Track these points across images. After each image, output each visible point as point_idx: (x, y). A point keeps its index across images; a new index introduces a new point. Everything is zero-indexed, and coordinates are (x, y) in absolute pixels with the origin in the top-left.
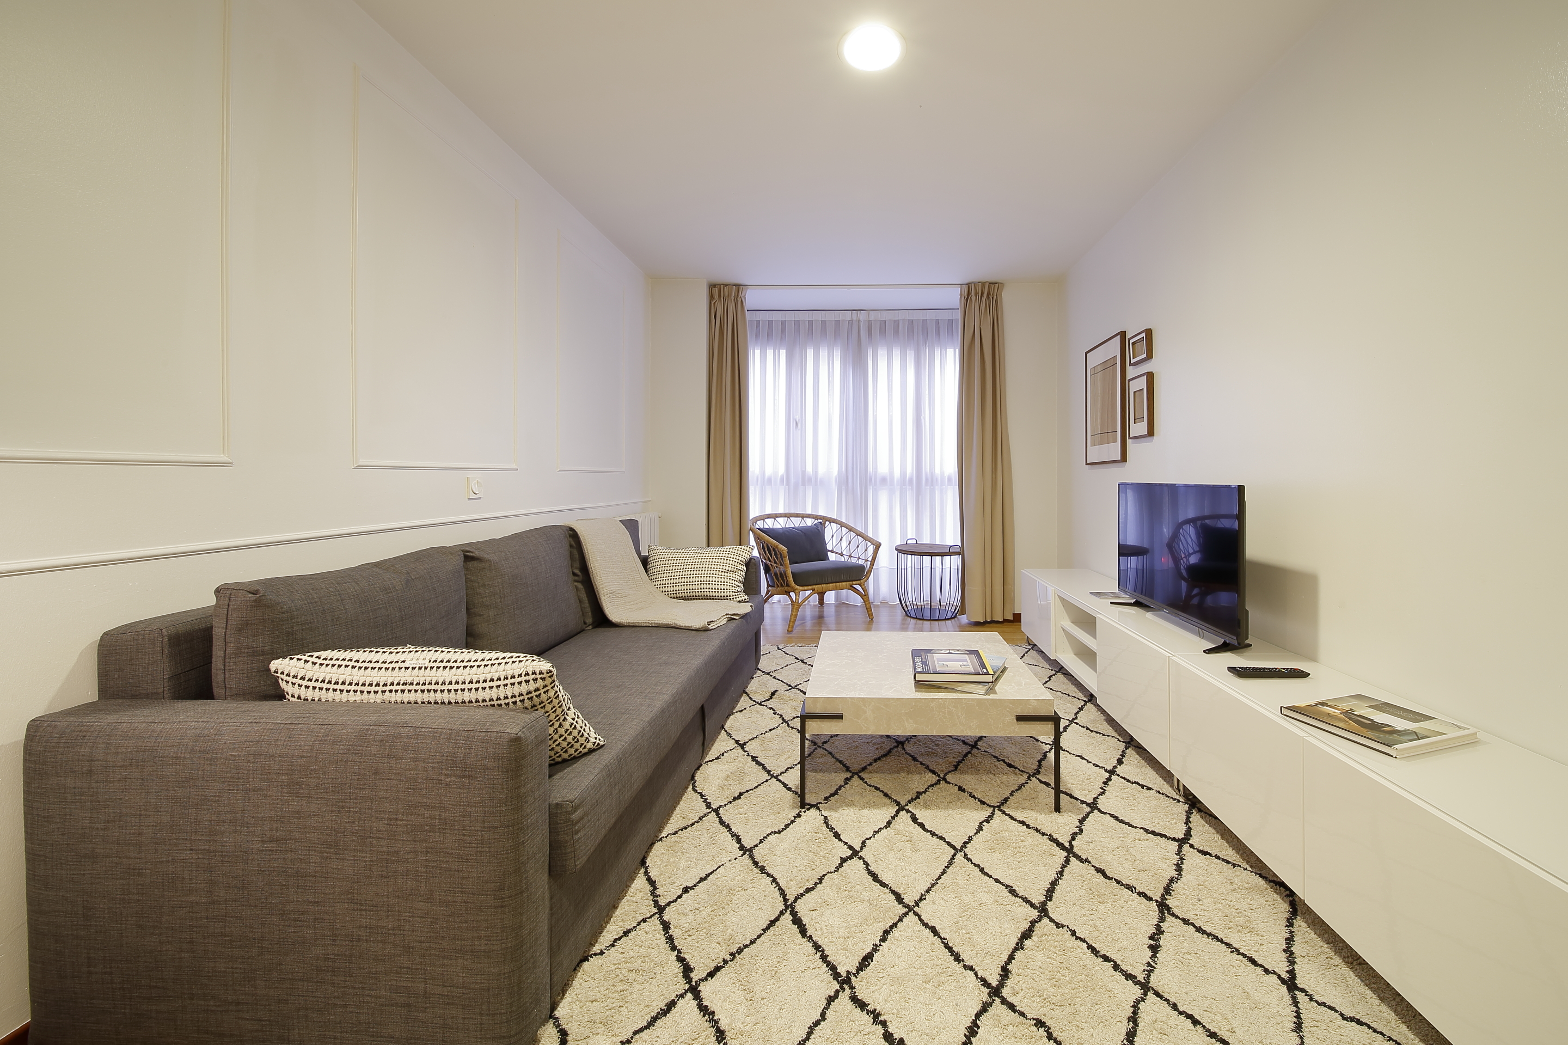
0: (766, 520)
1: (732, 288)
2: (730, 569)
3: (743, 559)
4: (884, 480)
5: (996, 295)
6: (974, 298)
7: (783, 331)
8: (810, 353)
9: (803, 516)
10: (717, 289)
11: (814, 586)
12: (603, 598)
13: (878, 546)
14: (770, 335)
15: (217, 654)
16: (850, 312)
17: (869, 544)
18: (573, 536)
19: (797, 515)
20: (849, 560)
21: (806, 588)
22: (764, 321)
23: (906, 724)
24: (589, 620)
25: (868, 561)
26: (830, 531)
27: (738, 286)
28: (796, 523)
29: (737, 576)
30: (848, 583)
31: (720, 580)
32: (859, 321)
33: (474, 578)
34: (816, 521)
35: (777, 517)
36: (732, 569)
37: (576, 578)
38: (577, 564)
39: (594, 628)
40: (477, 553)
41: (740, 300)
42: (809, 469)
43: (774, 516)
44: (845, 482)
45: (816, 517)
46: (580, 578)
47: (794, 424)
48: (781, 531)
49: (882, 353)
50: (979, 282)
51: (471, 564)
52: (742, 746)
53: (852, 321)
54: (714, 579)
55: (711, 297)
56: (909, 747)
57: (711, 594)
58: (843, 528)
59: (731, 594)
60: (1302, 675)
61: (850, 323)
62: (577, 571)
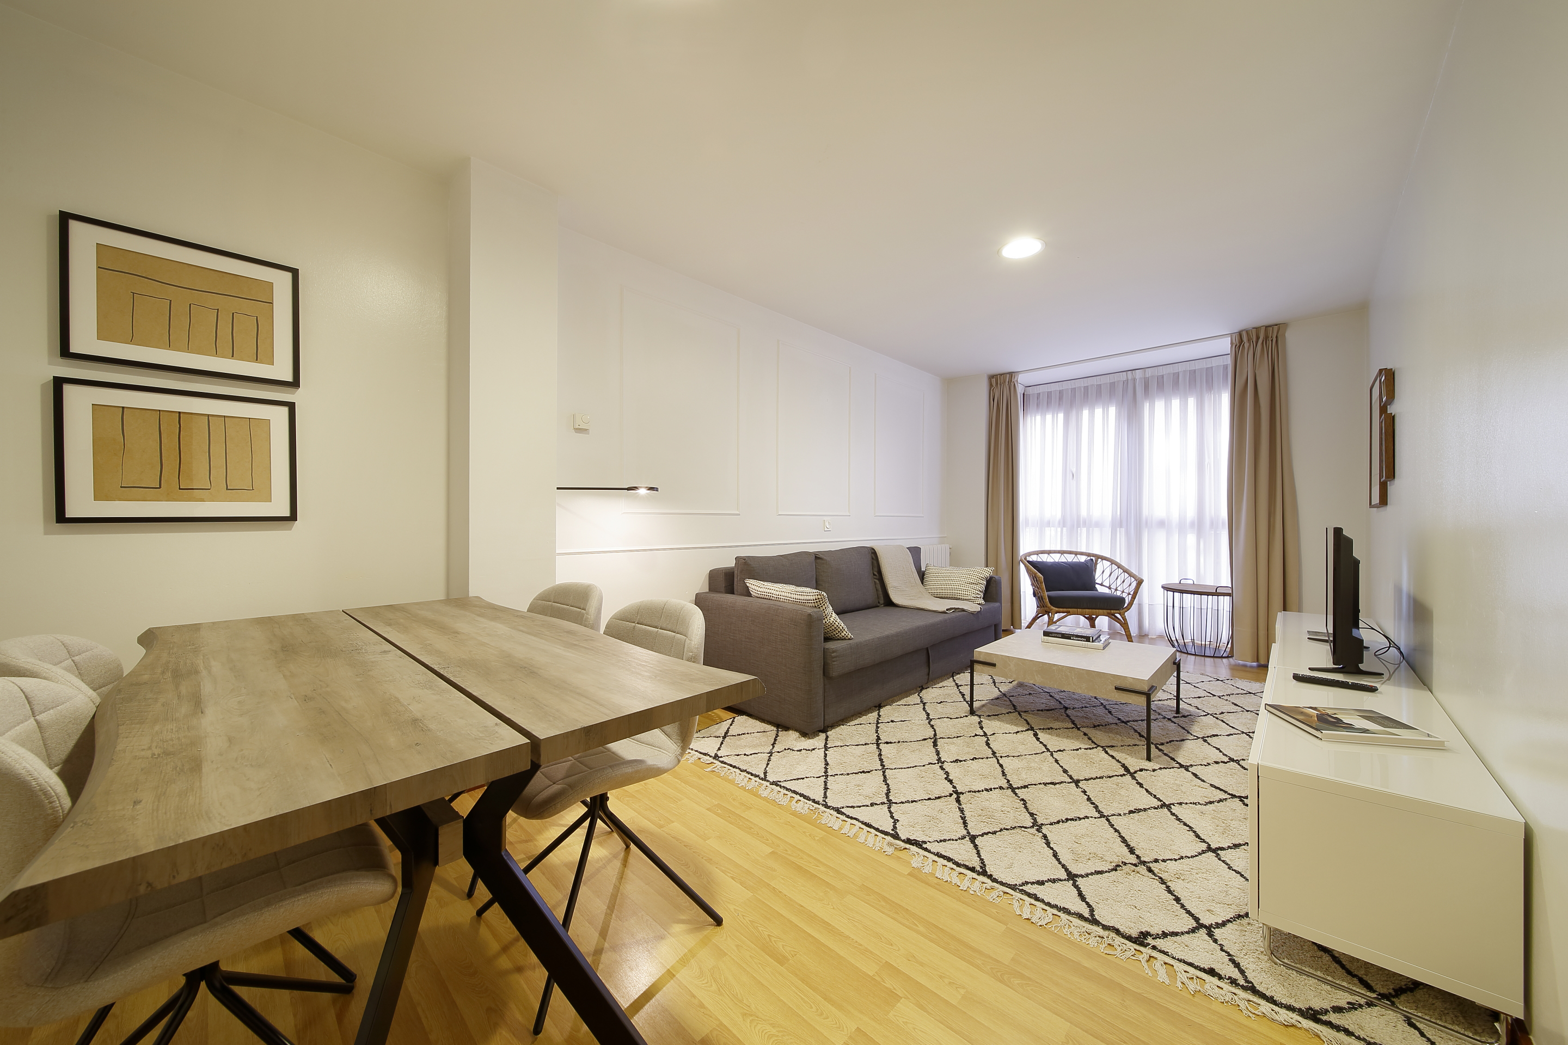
0: (1039, 555)
1: (1006, 376)
2: (973, 582)
3: (983, 576)
4: (1162, 524)
5: (1277, 337)
6: (1246, 345)
7: (1061, 398)
8: (1086, 413)
9: (1076, 554)
10: (994, 379)
11: (1070, 609)
12: (889, 589)
13: (1140, 583)
14: (1049, 403)
15: (735, 579)
16: (1125, 373)
17: (1133, 579)
18: (873, 553)
19: (1070, 553)
20: (1115, 593)
21: (1061, 610)
22: (1043, 392)
23: (1036, 677)
24: (882, 602)
25: (1130, 594)
26: (1101, 566)
27: (1011, 374)
28: (1070, 558)
29: (978, 587)
30: (1105, 611)
31: (965, 588)
32: (1134, 380)
33: (819, 567)
34: (1089, 558)
35: (1051, 553)
36: (975, 582)
37: (875, 577)
38: (876, 569)
39: (884, 606)
40: (821, 556)
41: (1013, 384)
42: (1084, 513)
43: (1049, 552)
44: (1118, 523)
45: (1088, 555)
46: (878, 577)
47: (1071, 475)
48: (1050, 564)
49: (1160, 405)
50: (1254, 328)
51: (818, 561)
52: (958, 687)
53: (1128, 380)
54: (961, 588)
55: (991, 385)
56: (1069, 712)
57: (959, 597)
58: (1113, 565)
59: (972, 598)
60: (1372, 690)
61: (1126, 383)
62: (876, 573)
